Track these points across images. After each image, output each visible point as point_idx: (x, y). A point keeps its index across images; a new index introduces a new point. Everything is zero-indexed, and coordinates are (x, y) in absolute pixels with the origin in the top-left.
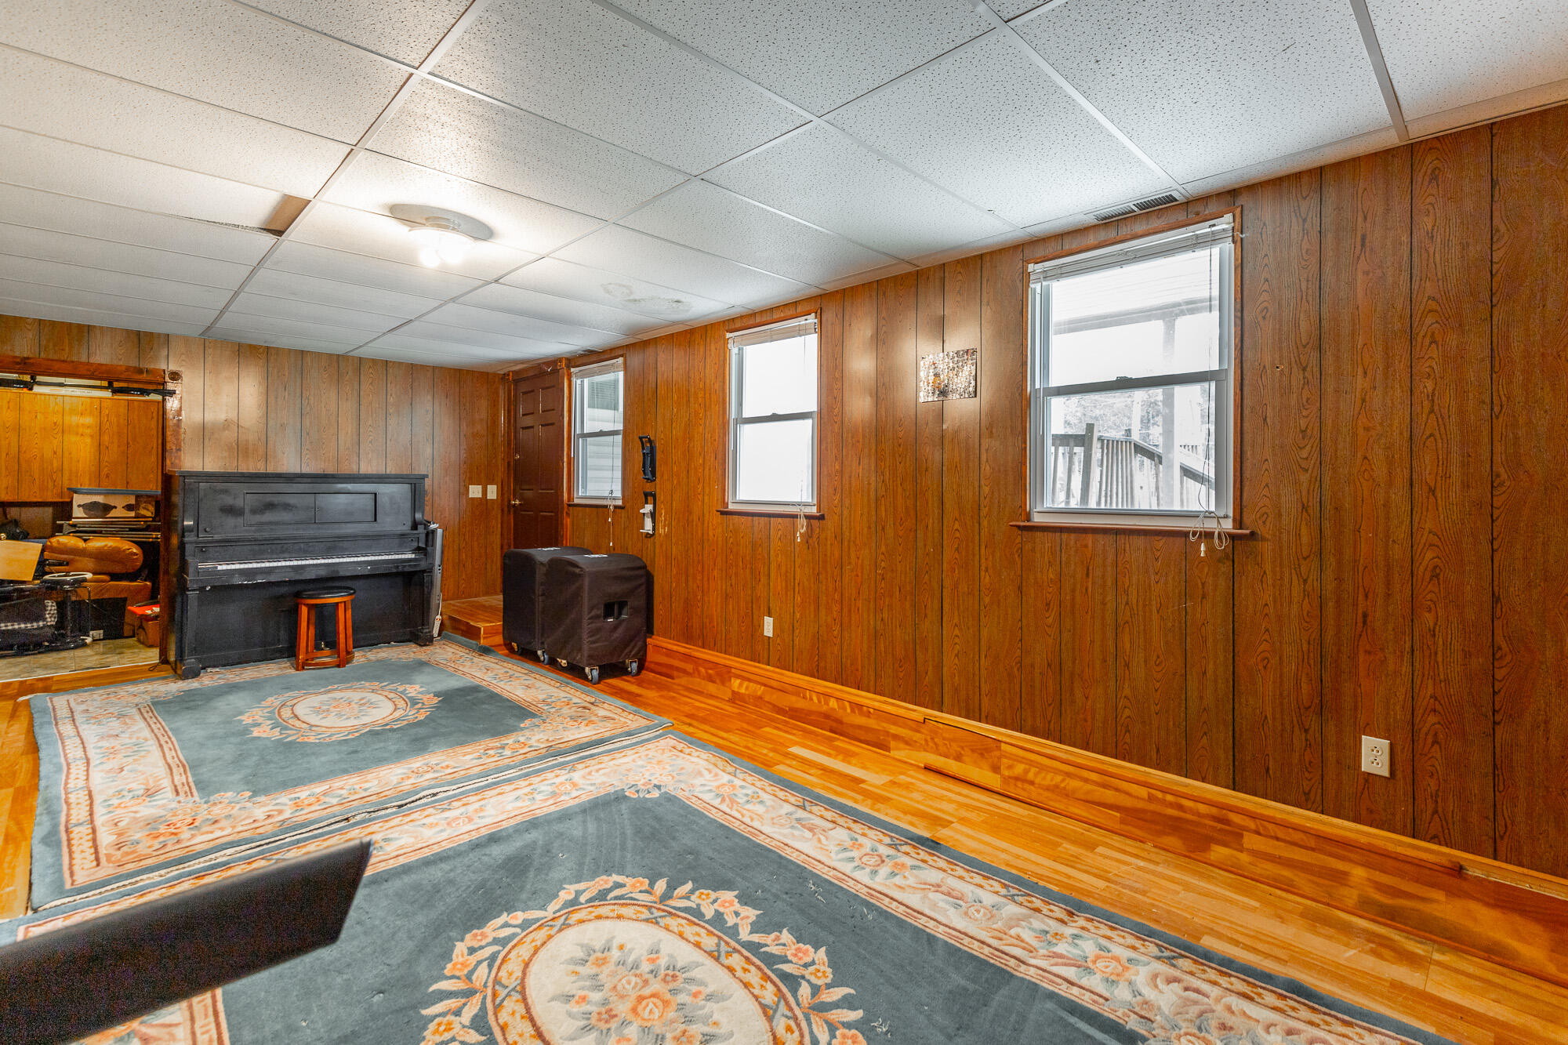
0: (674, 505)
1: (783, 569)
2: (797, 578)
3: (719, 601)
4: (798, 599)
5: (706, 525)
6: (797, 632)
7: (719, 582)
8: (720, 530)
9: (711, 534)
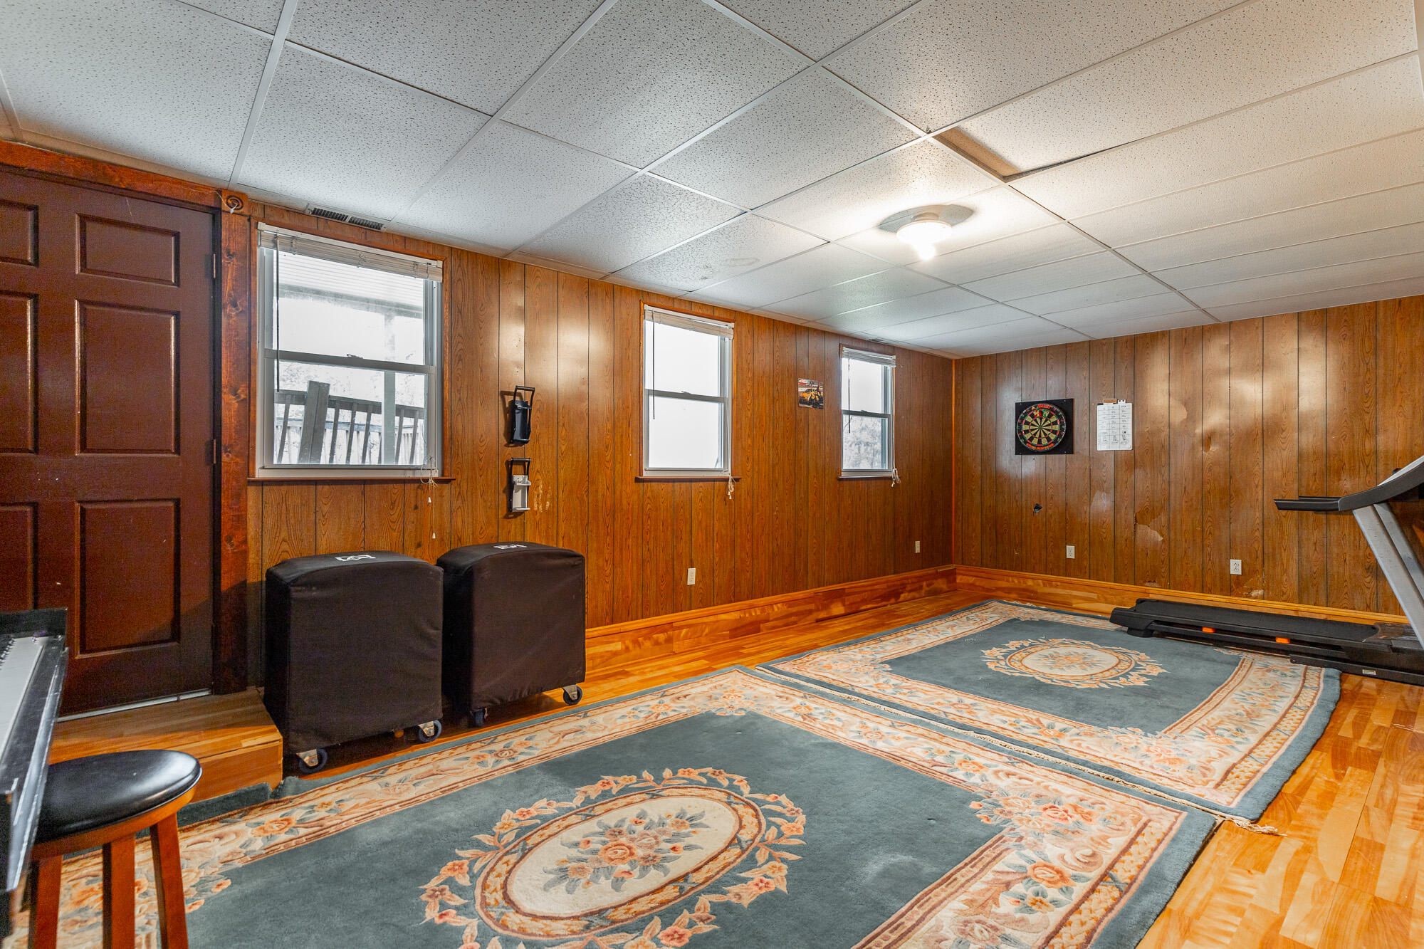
0: (562, 474)
1: (704, 524)
2: (716, 529)
3: (635, 568)
4: (717, 546)
5: (618, 493)
6: (716, 573)
7: (634, 550)
8: (636, 497)
9: (625, 502)
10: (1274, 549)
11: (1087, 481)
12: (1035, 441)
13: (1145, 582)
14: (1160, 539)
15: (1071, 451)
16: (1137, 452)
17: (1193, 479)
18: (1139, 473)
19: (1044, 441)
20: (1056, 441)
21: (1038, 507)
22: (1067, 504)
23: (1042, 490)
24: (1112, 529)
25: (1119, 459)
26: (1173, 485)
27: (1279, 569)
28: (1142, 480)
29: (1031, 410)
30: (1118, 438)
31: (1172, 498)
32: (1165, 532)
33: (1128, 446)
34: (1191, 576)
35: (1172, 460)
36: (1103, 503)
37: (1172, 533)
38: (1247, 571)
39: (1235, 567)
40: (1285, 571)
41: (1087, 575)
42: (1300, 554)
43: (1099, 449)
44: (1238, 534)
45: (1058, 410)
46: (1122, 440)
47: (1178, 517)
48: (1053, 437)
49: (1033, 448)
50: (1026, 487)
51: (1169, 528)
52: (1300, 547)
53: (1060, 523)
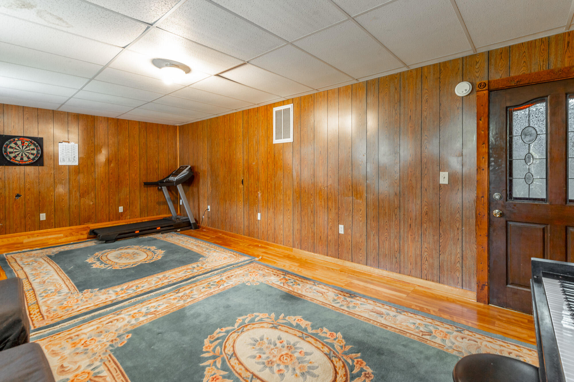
10: (133, 201)
11: (52, 180)
12: (18, 158)
13: (84, 223)
14: (91, 203)
15: (42, 164)
16: (80, 166)
17: (105, 177)
18: (81, 176)
19: (25, 159)
20: (33, 159)
21: (18, 196)
22: (40, 192)
23: (22, 186)
24: (68, 202)
25: (71, 169)
26: (97, 180)
27: (134, 207)
28: (82, 179)
29: (14, 140)
30: (71, 159)
31: (97, 185)
32: (94, 200)
33: (76, 163)
34: (105, 217)
35: (96, 170)
36: (61, 190)
37: (97, 201)
38: (125, 210)
39: (121, 209)
40: (136, 208)
41: (54, 226)
42: (140, 201)
43: (60, 164)
44: (122, 197)
45: (35, 143)
46: (73, 160)
47: (100, 193)
48: (32, 157)
49: (17, 162)
50: (9, 184)
51: (95, 198)
52: (140, 199)
53: (35, 202)
